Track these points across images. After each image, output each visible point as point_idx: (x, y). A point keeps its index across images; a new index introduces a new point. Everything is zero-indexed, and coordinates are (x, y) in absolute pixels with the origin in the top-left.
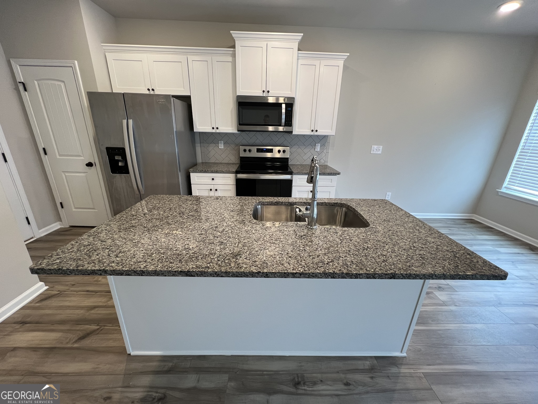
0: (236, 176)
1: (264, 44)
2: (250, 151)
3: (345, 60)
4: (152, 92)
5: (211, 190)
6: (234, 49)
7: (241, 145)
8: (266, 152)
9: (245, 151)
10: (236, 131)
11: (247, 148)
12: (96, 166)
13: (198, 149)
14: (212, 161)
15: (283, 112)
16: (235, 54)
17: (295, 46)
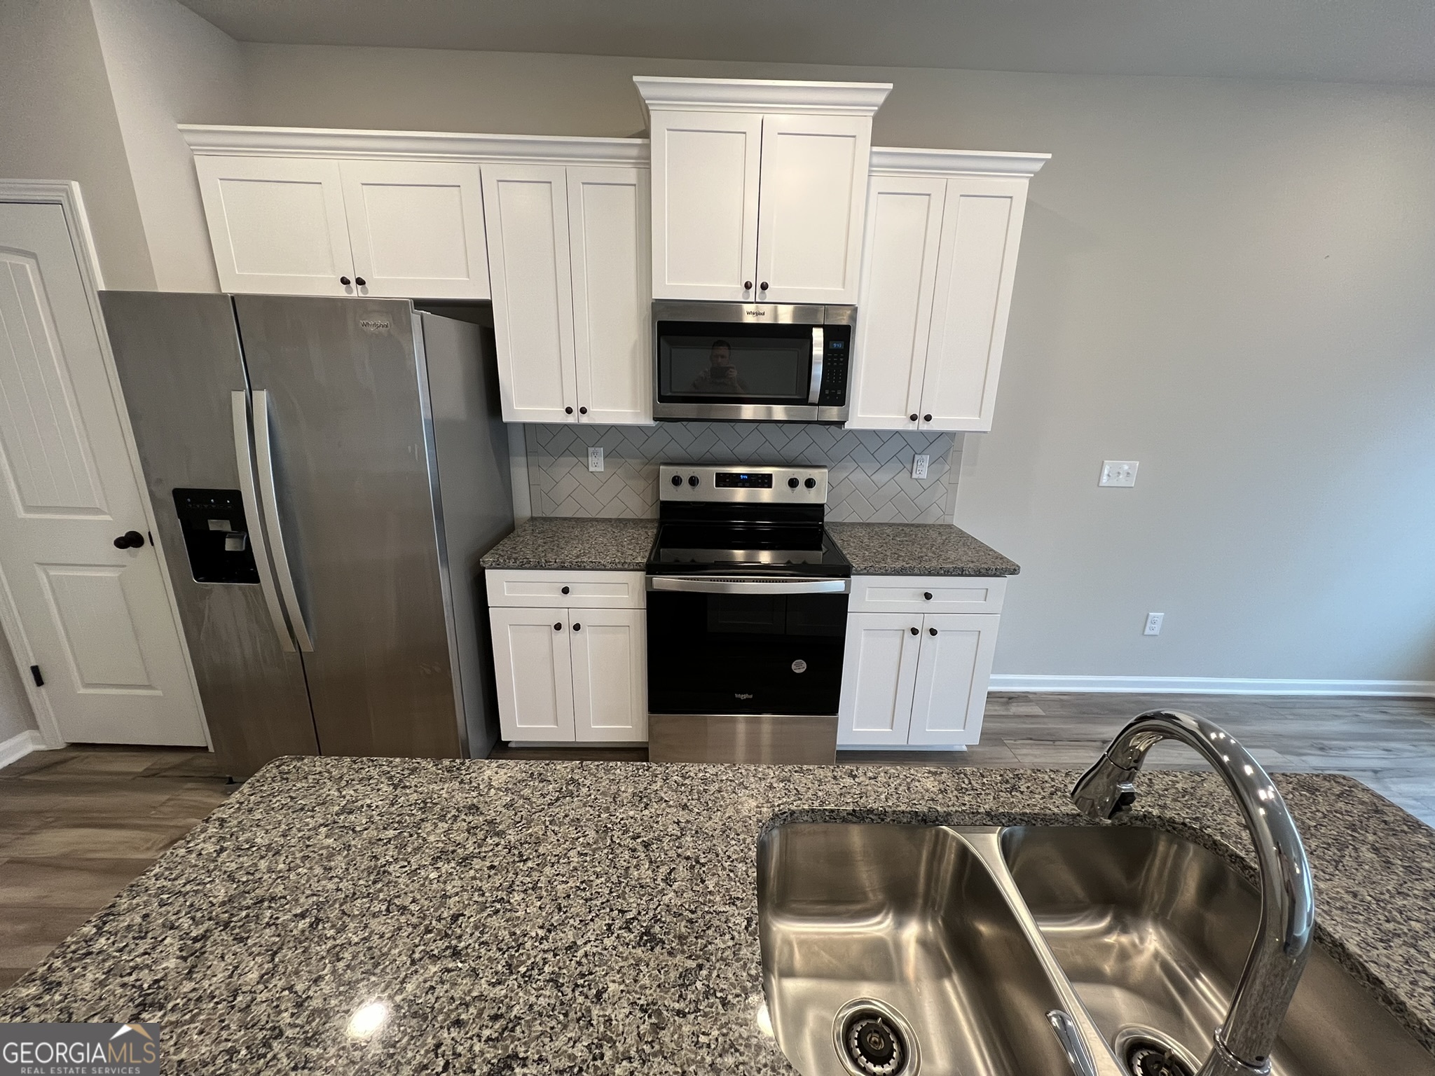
0: (649, 582)
1: (750, 122)
2: (693, 481)
3: (1032, 175)
4: (356, 292)
5: (558, 627)
6: (646, 141)
7: (665, 461)
8: (748, 484)
9: (676, 481)
10: (649, 422)
11: (685, 472)
12: (152, 544)
13: (519, 474)
14: (566, 511)
15: (816, 355)
16: (649, 158)
17: (864, 126)
